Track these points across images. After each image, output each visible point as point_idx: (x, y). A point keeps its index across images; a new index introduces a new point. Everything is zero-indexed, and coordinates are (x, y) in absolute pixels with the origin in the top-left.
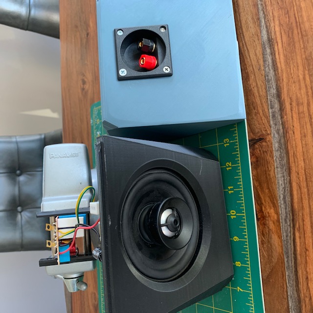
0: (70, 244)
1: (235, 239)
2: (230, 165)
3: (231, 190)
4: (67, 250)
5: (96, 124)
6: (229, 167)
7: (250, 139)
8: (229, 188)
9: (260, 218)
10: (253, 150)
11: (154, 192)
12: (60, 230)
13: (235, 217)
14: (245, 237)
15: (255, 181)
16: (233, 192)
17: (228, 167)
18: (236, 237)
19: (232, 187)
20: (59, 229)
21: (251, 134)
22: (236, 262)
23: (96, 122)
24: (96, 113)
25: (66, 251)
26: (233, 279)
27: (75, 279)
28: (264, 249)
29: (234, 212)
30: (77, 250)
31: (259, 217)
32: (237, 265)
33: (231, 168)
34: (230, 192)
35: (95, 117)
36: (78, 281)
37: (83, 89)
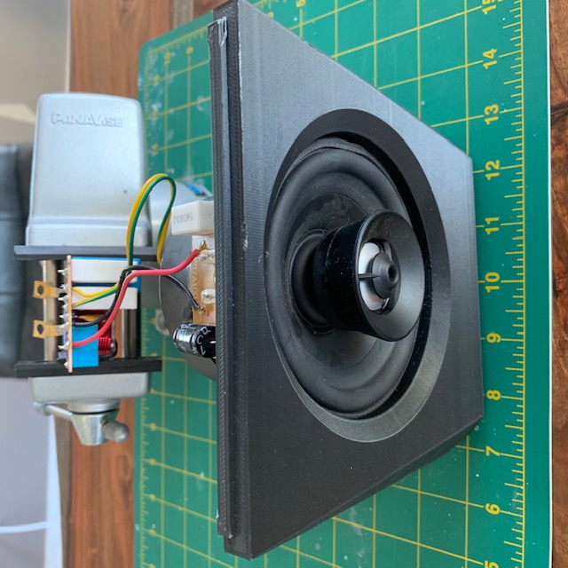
0: (100, 325)
1: (492, 338)
2: (497, 167)
3: (493, 224)
4: (92, 336)
5: (150, 87)
6: (493, 170)
7: (556, 103)
8: (488, 220)
9: (561, 291)
10: (561, 130)
11: (333, 202)
12: (77, 288)
13: (497, 288)
14: (519, 333)
15: (558, 206)
16: (497, 229)
17: (489, 172)
18: (494, 335)
19: (497, 219)
20: (75, 284)
21: (560, 92)
22: (489, 392)
23: (152, 81)
24: (153, 61)
25: (90, 341)
26: (477, 428)
27: (100, 416)
28: (564, 360)
29: (494, 277)
30: (112, 345)
31: (561, 287)
32: (490, 397)
33: (497, 174)
34: (488, 231)
35: (151, 71)
36: (106, 421)
37: (124, 11)
